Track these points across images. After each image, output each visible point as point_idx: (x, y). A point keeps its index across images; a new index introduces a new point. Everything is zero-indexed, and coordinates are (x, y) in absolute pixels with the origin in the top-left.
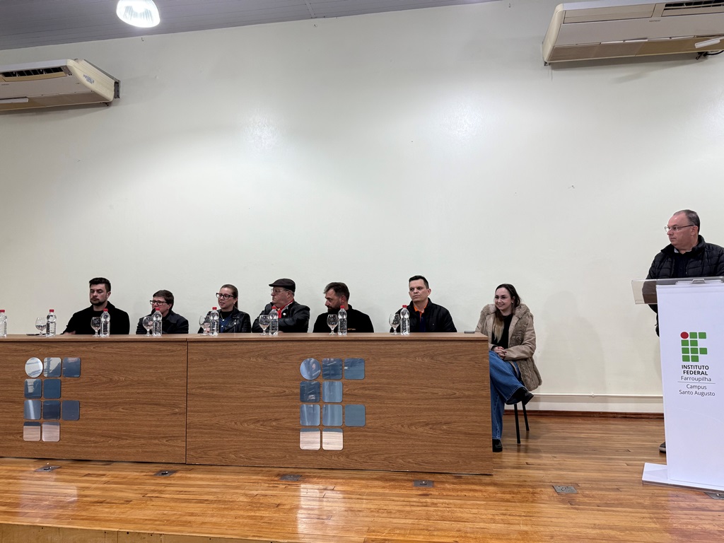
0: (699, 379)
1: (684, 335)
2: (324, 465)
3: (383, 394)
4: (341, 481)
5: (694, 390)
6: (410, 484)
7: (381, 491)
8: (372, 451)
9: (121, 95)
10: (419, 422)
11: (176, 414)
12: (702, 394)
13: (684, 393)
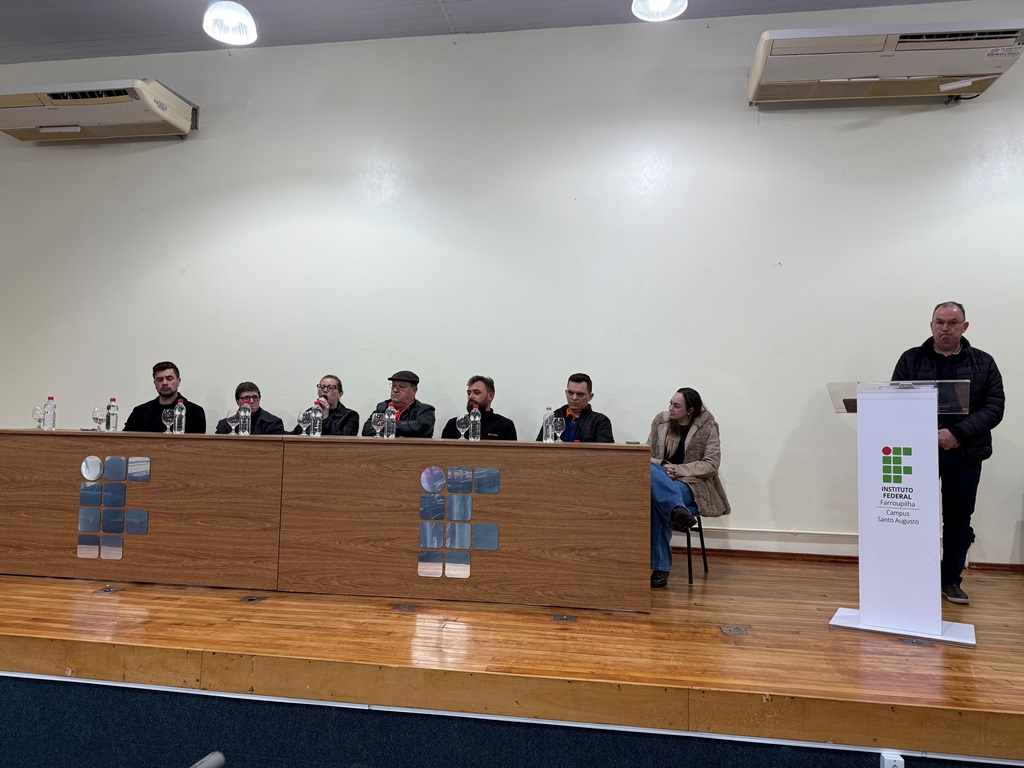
0: (901, 504)
1: (886, 451)
2: (446, 597)
3: (521, 512)
4: (466, 612)
5: (895, 517)
6: (548, 619)
7: (512, 623)
8: (506, 581)
9: (200, 126)
10: (564, 547)
11: (266, 529)
12: (904, 522)
13: (883, 520)
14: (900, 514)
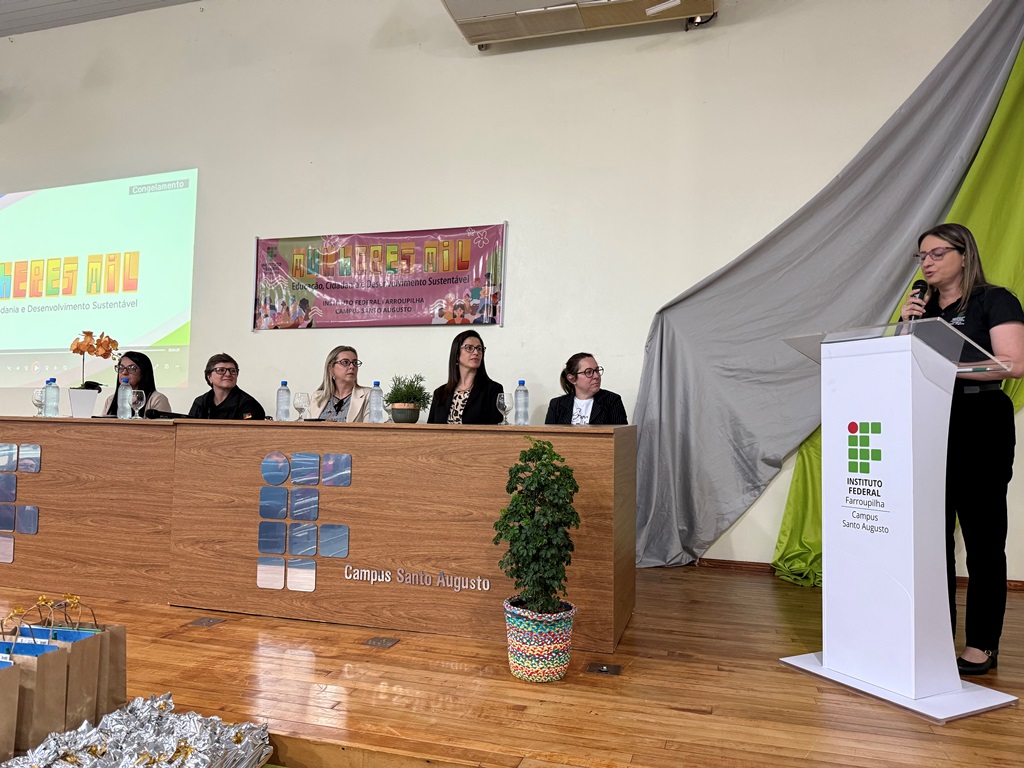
0: (868, 504)
1: (853, 427)
5: (861, 521)
10: (418, 556)
12: (872, 529)
13: (848, 525)
14: (868, 518)
